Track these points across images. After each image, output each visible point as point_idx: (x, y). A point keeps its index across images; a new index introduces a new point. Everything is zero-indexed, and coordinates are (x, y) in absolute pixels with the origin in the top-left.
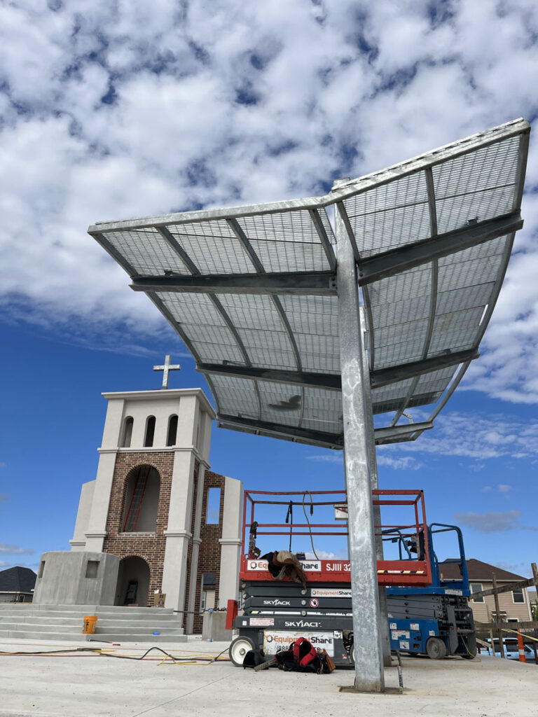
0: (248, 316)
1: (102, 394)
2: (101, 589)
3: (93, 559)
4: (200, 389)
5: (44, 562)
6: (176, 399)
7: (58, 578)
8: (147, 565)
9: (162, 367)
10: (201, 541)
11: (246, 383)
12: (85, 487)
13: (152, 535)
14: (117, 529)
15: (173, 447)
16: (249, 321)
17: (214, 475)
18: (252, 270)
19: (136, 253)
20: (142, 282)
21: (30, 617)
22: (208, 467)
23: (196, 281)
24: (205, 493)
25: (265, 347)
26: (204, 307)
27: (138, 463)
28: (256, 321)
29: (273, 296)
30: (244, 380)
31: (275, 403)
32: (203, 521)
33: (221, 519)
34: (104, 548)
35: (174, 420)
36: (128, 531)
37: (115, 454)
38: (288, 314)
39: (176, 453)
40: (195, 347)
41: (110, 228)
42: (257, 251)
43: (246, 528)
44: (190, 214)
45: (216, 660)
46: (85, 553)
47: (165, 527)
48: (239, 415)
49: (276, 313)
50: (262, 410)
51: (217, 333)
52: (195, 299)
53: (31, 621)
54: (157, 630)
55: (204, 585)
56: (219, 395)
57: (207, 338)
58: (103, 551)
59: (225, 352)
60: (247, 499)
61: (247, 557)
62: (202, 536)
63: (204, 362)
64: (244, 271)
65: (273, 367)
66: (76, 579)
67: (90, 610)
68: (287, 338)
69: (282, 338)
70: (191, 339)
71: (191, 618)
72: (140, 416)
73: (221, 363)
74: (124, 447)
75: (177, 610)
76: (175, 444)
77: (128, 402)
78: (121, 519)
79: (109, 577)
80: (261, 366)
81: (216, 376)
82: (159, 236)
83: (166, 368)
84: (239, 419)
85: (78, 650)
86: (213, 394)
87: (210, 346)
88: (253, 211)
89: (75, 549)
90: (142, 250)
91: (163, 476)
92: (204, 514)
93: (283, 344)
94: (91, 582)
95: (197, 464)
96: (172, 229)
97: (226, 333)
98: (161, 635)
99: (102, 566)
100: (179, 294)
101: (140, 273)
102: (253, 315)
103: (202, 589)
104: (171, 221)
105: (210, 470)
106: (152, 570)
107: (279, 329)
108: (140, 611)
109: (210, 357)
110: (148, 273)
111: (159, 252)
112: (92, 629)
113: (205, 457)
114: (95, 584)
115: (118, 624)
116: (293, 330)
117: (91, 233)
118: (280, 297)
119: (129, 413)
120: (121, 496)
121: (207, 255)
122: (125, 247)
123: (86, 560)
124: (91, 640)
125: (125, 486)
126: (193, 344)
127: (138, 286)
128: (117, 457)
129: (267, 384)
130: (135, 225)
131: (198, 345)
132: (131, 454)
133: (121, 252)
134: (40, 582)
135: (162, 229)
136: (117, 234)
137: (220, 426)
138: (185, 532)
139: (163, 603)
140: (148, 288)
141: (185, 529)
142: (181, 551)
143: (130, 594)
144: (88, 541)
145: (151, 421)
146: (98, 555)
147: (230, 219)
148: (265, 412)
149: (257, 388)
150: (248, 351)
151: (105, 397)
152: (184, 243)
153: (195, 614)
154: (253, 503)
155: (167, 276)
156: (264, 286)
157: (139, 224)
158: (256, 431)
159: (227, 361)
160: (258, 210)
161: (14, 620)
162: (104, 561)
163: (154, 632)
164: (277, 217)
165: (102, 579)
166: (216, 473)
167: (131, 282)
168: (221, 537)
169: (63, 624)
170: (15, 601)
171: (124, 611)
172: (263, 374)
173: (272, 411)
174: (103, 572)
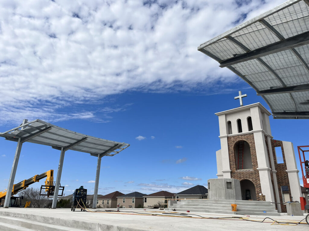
0: (279, 63)
1: (215, 114)
2: (235, 193)
3: (228, 181)
4: (259, 103)
5: (209, 183)
6: (248, 109)
7: (216, 189)
8: (252, 183)
9: (238, 97)
10: (276, 171)
11: (286, 95)
12: (217, 152)
13: (251, 170)
14: (235, 169)
15: (252, 131)
16: (281, 65)
17: (276, 141)
18: (277, 40)
19: (219, 51)
20: (224, 63)
21: (209, 204)
22: (272, 138)
23: (249, 54)
24: (273, 150)
25: (292, 75)
26: (255, 65)
27: (237, 140)
28: (285, 64)
29: (292, 49)
30: (284, 94)
31: (304, 102)
32: (275, 163)
33: (285, 161)
34: (231, 177)
35: (249, 120)
36: (240, 169)
37: (227, 138)
38: (302, 56)
39: (254, 133)
40: (254, 85)
41: (206, 45)
42: (278, 30)
43: (302, 164)
44: (241, 25)
45: (299, 223)
46: (225, 179)
47: (257, 166)
48: (284, 111)
49: (295, 57)
50: (297, 106)
51: (265, 75)
52: (250, 63)
53: (210, 206)
54: (265, 211)
55: (283, 191)
56: (271, 104)
57: (260, 79)
58: (231, 178)
59: (270, 83)
60: (300, 150)
61: (306, 177)
62: (276, 169)
63: (260, 90)
64: (273, 42)
65: (299, 84)
66: (223, 189)
67: (233, 202)
68: (304, 68)
69: (301, 69)
70: (252, 81)
71: (279, 206)
72: (234, 120)
73: (269, 89)
74: (229, 134)
75: (271, 202)
76: (253, 130)
77: (226, 115)
78: (236, 164)
79: (237, 188)
80: (292, 85)
81: (268, 95)
82: (228, 41)
83: (240, 97)
84: (285, 113)
85: (233, 217)
86: (268, 104)
87: (262, 82)
88: (272, 12)
89: (219, 178)
90: (221, 49)
91: (250, 144)
92: (275, 159)
93: (303, 71)
94: (230, 190)
95: (266, 137)
96: (233, 36)
97: (269, 74)
98: (267, 213)
99: (233, 184)
100: (242, 63)
101: (222, 59)
102: (282, 62)
103: (282, 193)
104: (232, 32)
105: (273, 139)
106: (255, 185)
107: (298, 64)
108: (255, 202)
109: (263, 87)
110: (226, 58)
111: (229, 47)
112: (235, 209)
113: (269, 133)
114: (232, 191)
115: (247, 207)
116: (307, 63)
117: (199, 50)
118: (296, 48)
119: (228, 120)
120: (233, 155)
121: (252, 41)
122: (214, 51)
123: (226, 182)
124: (236, 214)
125: (234, 150)
126: (253, 83)
127: (223, 65)
128: (228, 139)
129: (297, 93)
130: (216, 40)
131: (256, 83)
132: (233, 137)
133: (212, 53)
134: (209, 191)
135: (229, 37)
136: (210, 46)
137: (275, 118)
138: (267, 168)
139: (265, 199)
140: (227, 65)
141: (267, 167)
142: (267, 176)
143: (247, 196)
144: (224, 174)
145: (239, 122)
146: (230, 179)
147: (261, 20)
148: (298, 107)
149: (291, 96)
150: (283, 80)
151: (217, 115)
152: (240, 40)
153: (281, 204)
154: (303, 152)
155: (235, 57)
156: (286, 46)
157: (218, 39)
158: (295, 117)
159: (272, 87)
160: (275, 10)
161: (204, 205)
162: (233, 182)
163: (263, 211)
164: (286, 10)
165: (234, 189)
166: (277, 140)
167: (219, 64)
168: (287, 169)
169: (223, 207)
170: (200, 198)
171: (247, 202)
172: (294, 89)
173: (302, 106)
174: (234, 187)
